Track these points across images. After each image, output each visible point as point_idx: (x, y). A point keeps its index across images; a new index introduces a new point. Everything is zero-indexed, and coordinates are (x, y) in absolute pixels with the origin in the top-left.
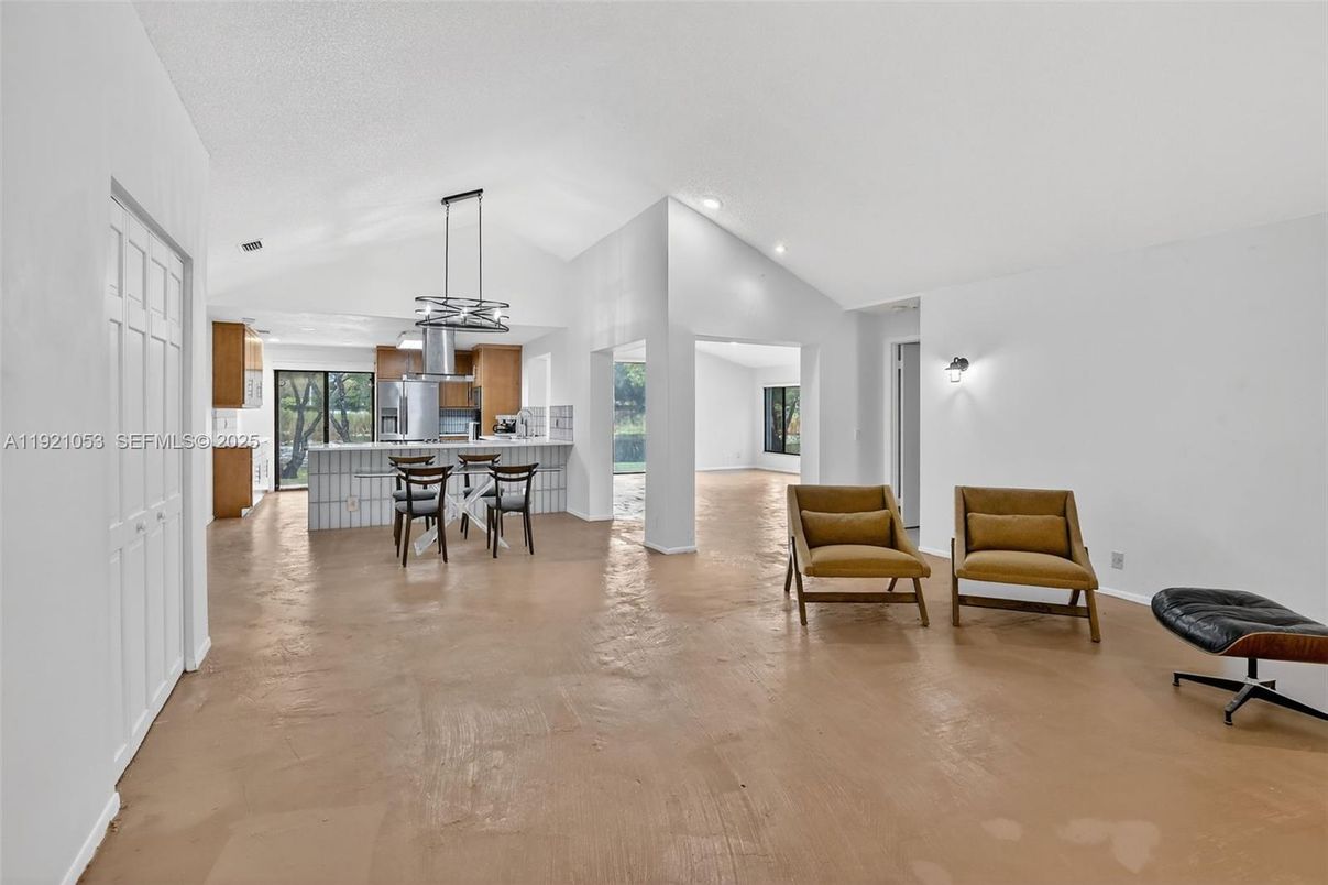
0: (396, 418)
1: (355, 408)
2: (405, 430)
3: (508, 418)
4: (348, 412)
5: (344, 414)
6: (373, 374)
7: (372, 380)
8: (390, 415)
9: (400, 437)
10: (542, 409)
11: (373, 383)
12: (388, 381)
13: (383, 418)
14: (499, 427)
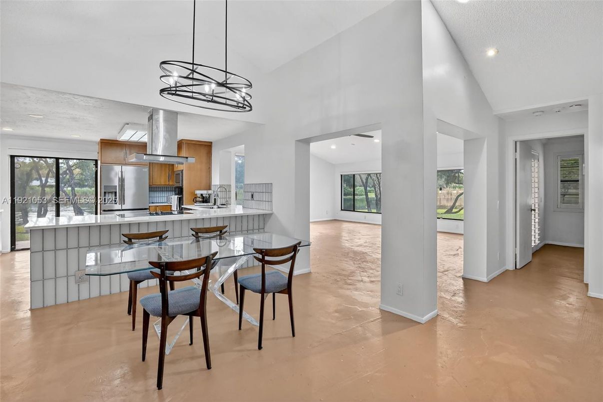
0: (116, 193)
1: (81, 185)
2: (123, 201)
3: (204, 192)
4: (76, 189)
5: (73, 189)
6: (96, 161)
7: (96, 165)
8: (110, 191)
9: (118, 207)
10: (230, 186)
11: (97, 167)
12: (108, 165)
13: (105, 193)
14: (198, 199)
